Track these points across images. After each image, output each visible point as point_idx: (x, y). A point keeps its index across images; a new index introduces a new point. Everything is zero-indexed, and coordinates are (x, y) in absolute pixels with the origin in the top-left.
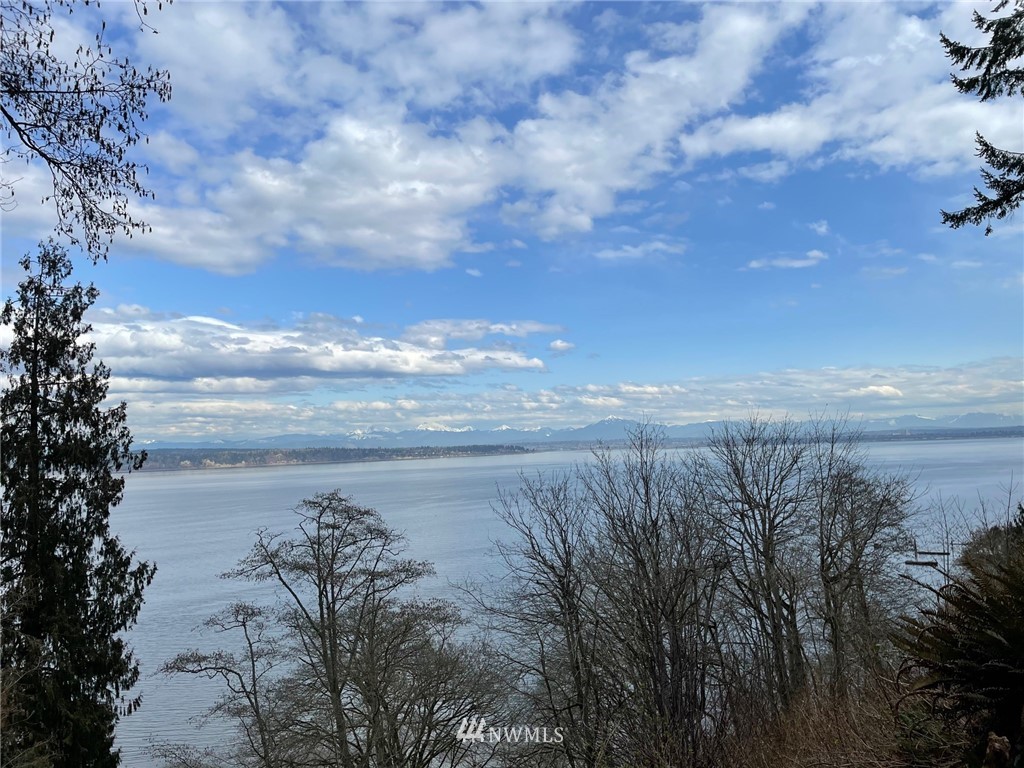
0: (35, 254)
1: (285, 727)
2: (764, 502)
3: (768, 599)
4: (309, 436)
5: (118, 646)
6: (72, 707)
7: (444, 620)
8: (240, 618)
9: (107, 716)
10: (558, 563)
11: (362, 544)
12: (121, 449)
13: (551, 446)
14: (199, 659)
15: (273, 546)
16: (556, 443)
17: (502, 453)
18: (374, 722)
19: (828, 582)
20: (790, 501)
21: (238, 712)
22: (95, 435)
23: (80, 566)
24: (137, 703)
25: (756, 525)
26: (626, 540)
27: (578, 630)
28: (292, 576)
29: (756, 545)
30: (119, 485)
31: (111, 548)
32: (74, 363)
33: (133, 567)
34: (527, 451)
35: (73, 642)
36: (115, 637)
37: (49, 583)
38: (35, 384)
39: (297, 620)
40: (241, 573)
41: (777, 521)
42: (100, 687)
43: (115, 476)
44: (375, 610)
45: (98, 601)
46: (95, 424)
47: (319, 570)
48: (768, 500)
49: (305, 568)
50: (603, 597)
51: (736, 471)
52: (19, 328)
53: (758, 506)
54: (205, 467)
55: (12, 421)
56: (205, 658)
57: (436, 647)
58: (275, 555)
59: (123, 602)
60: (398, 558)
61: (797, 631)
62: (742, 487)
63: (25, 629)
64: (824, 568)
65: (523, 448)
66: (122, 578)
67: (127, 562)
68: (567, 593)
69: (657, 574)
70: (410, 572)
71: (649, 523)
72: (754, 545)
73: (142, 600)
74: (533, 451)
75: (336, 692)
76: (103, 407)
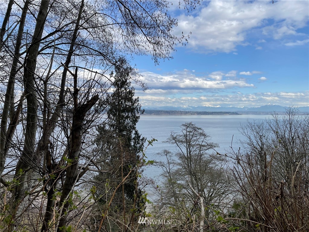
5: (138, 157)
8: (165, 153)
13: (247, 113)
14: (156, 163)
16: (249, 112)
17: (230, 115)
23: (130, 137)
30: (138, 117)
31: (136, 133)
33: (141, 138)
34: (239, 114)
36: (138, 154)
40: (167, 141)
44: (201, 156)
45: (134, 145)
47: (187, 143)
49: (183, 142)
56: (158, 162)
59: (139, 146)
65: (237, 113)
66: (139, 140)
70: (211, 146)
73: (144, 146)
74: (241, 114)
76: (134, 98)
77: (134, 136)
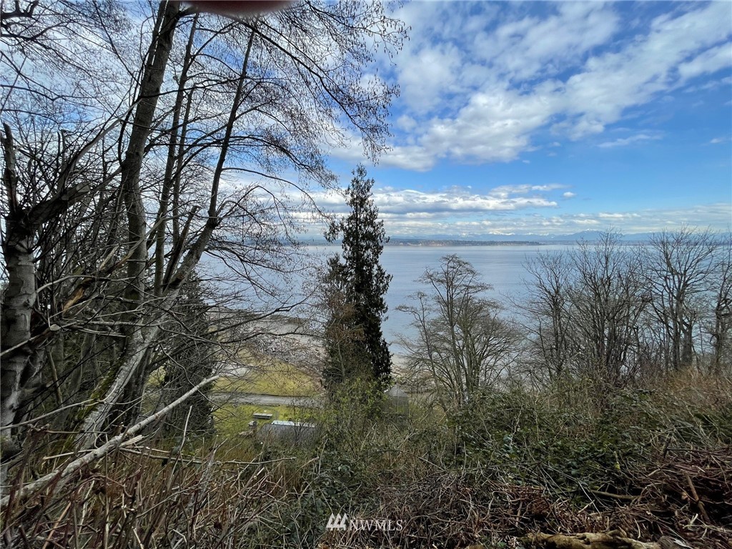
0: (356, 168)
1: (433, 335)
2: (683, 272)
3: (675, 320)
4: (444, 235)
5: (382, 300)
6: (369, 316)
7: (497, 307)
8: (419, 296)
9: (378, 320)
10: (553, 292)
11: (464, 275)
12: (382, 236)
13: (554, 243)
14: (406, 308)
15: (431, 273)
16: (556, 241)
18: (465, 339)
19: (719, 317)
20: (701, 273)
21: (418, 327)
22: (374, 231)
23: (371, 274)
24: (387, 318)
25: (674, 283)
26: (590, 284)
27: (559, 319)
28: (437, 284)
29: (672, 293)
30: (381, 248)
31: (379, 268)
32: (368, 206)
34: (541, 244)
35: (369, 297)
36: (381, 297)
37: (362, 278)
38: (357, 214)
39: (439, 300)
40: (420, 281)
41: (689, 283)
42: (377, 311)
43: (380, 244)
44: (468, 300)
45: (376, 285)
46: (374, 227)
47: (447, 283)
48: (685, 271)
49: (442, 282)
50: (574, 308)
51: (666, 255)
52: (352, 195)
53: (677, 274)
54: (408, 245)
55: (351, 226)
57: (492, 318)
58: (432, 276)
59: (383, 286)
60: (479, 282)
61: (691, 337)
62: (669, 264)
63: (356, 290)
64: (719, 309)
66: (383, 278)
67: (384, 274)
68: (555, 304)
69: (606, 300)
70: (483, 287)
71: (606, 277)
72: (671, 293)
73: (388, 286)
74: (544, 244)
75: (452, 325)
76: (376, 221)
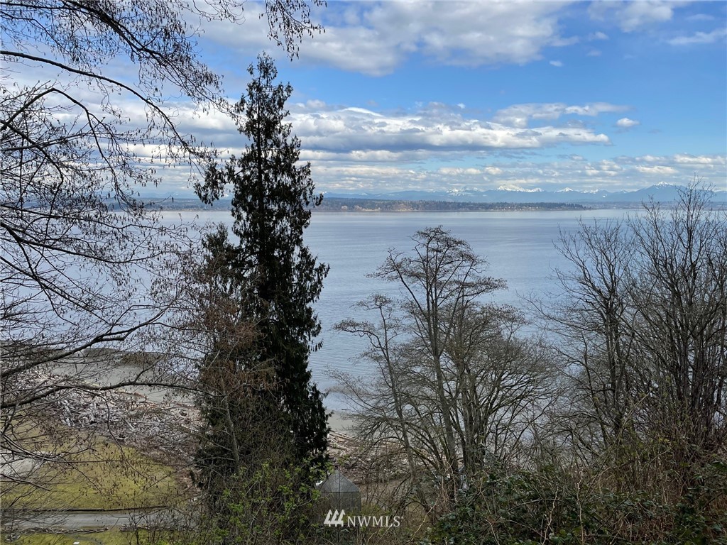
0: (257, 63)
1: (404, 374)
4: (421, 192)
5: (309, 311)
6: (285, 342)
7: (513, 320)
8: (378, 303)
9: (304, 350)
12: (308, 192)
13: (605, 205)
14: (354, 325)
15: (398, 260)
16: (611, 203)
17: (564, 210)
18: (460, 379)
21: (377, 359)
22: (294, 183)
23: (288, 264)
24: (320, 345)
27: (616, 338)
28: (410, 280)
30: (308, 215)
31: (304, 253)
32: (280, 136)
33: (317, 266)
34: (585, 209)
35: (286, 306)
36: (308, 305)
37: (272, 271)
38: (259, 150)
39: (413, 308)
40: (379, 275)
42: (300, 333)
43: (305, 209)
44: (463, 309)
45: (298, 284)
46: (293, 176)
47: (427, 278)
49: (418, 276)
50: (640, 317)
52: (249, 114)
54: (356, 211)
55: (248, 173)
56: (358, 325)
58: (399, 266)
59: (311, 286)
63: (260, 295)
65: (581, 206)
66: (311, 272)
67: (313, 262)
68: (610, 311)
70: (489, 285)
71: (689, 263)
73: (322, 286)
74: (590, 209)
75: (437, 355)
76: (297, 165)
77: (300, 259)
